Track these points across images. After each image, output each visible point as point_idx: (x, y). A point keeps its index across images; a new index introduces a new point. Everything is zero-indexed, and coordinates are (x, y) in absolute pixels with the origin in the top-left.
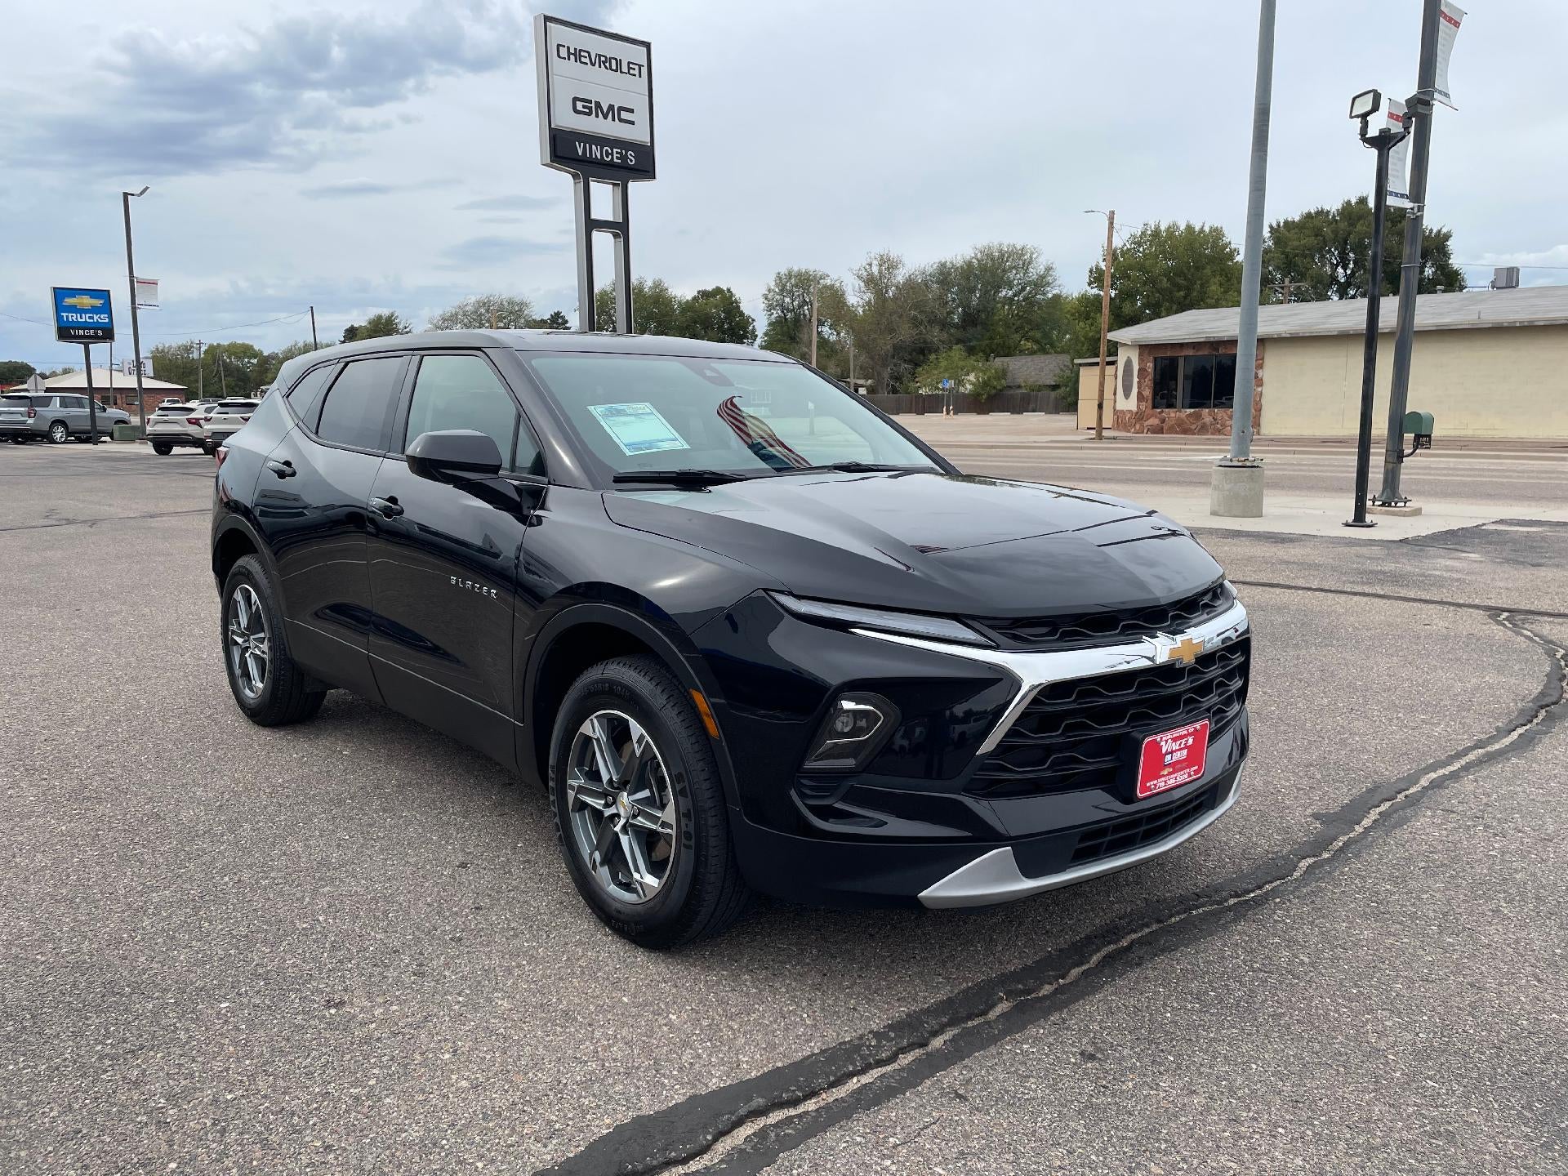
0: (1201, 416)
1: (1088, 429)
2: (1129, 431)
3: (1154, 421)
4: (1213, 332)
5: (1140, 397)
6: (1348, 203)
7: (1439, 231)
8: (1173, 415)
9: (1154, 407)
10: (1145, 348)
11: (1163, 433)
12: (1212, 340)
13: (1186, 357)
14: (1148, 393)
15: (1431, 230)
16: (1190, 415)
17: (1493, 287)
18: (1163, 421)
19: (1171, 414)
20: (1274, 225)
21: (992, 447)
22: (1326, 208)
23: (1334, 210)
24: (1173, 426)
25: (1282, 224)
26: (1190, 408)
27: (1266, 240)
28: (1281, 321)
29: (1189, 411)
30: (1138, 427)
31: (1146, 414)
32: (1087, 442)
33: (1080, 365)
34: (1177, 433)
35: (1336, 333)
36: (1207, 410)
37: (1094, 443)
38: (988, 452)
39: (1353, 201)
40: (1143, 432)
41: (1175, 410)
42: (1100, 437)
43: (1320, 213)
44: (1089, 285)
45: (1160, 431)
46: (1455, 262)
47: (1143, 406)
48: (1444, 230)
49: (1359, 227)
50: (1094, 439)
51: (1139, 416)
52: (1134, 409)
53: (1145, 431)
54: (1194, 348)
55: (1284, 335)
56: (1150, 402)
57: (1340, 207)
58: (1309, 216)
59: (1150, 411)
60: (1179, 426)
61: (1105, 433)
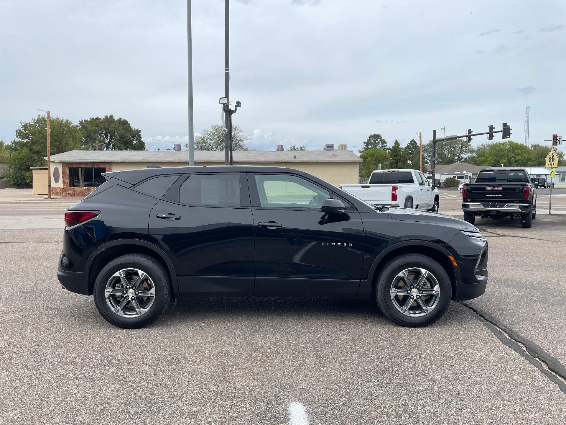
0: (90, 189)
1: (38, 195)
2: (60, 196)
3: (70, 192)
4: (93, 159)
5: (64, 182)
6: (107, 117)
7: (138, 129)
8: (78, 189)
9: (70, 186)
10: (64, 164)
11: (75, 196)
12: (92, 162)
13: (82, 168)
14: (67, 181)
15: (135, 129)
16: (86, 189)
17: (174, 150)
18: (75, 191)
19: (77, 189)
20: (81, 121)
21: (17, 203)
22: (99, 117)
23: (102, 118)
24: (79, 193)
25: (84, 121)
26: (85, 186)
27: (78, 126)
28: (115, 156)
29: (85, 188)
30: (64, 194)
31: (67, 189)
32: (45, 200)
33: (33, 169)
34: (80, 196)
35: (137, 162)
36: (92, 187)
37: (48, 200)
38: (15, 205)
39: (109, 116)
40: (66, 196)
41: (79, 187)
42: (50, 198)
43: (97, 119)
44: (17, 137)
45: (74, 195)
46: (143, 140)
47: (66, 186)
48: (139, 129)
49: (112, 125)
50: (47, 199)
51: (64, 190)
52: (62, 187)
53: (67, 195)
54: (85, 165)
55: (119, 162)
56: (68, 184)
57: (104, 118)
58: (93, 119)
59: (68, 188)
60: (82, 193)
61: (52, 197)
